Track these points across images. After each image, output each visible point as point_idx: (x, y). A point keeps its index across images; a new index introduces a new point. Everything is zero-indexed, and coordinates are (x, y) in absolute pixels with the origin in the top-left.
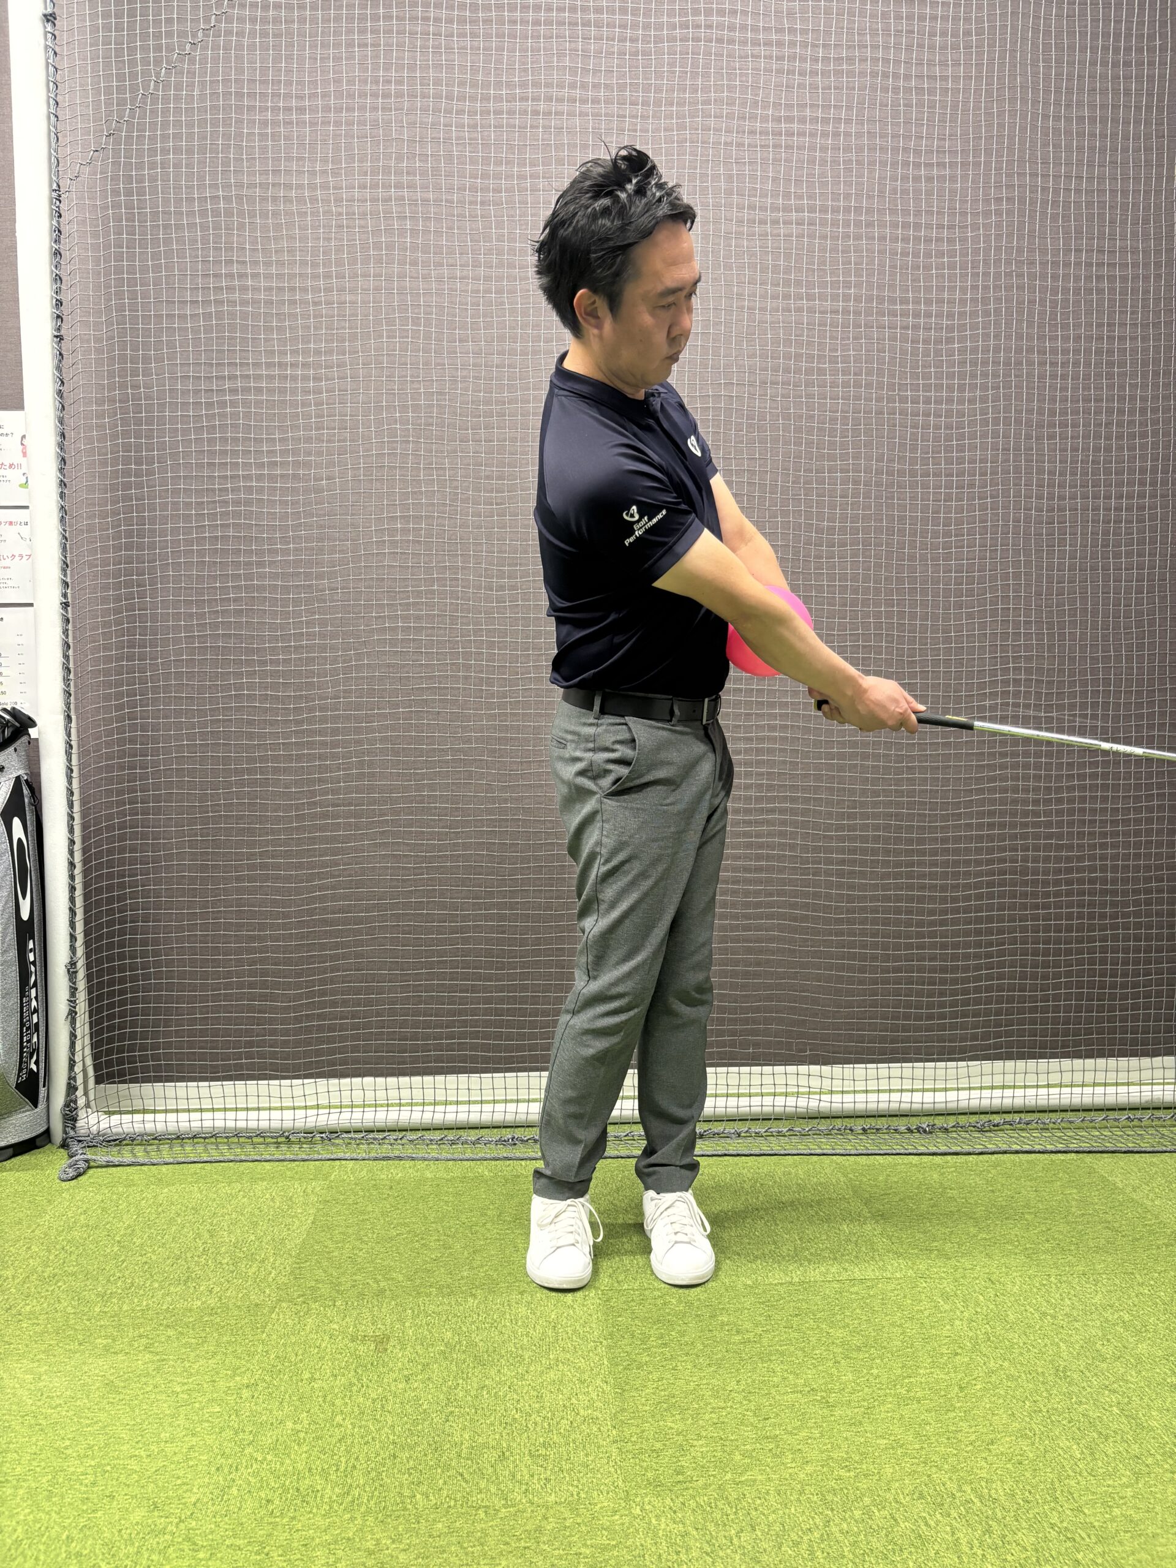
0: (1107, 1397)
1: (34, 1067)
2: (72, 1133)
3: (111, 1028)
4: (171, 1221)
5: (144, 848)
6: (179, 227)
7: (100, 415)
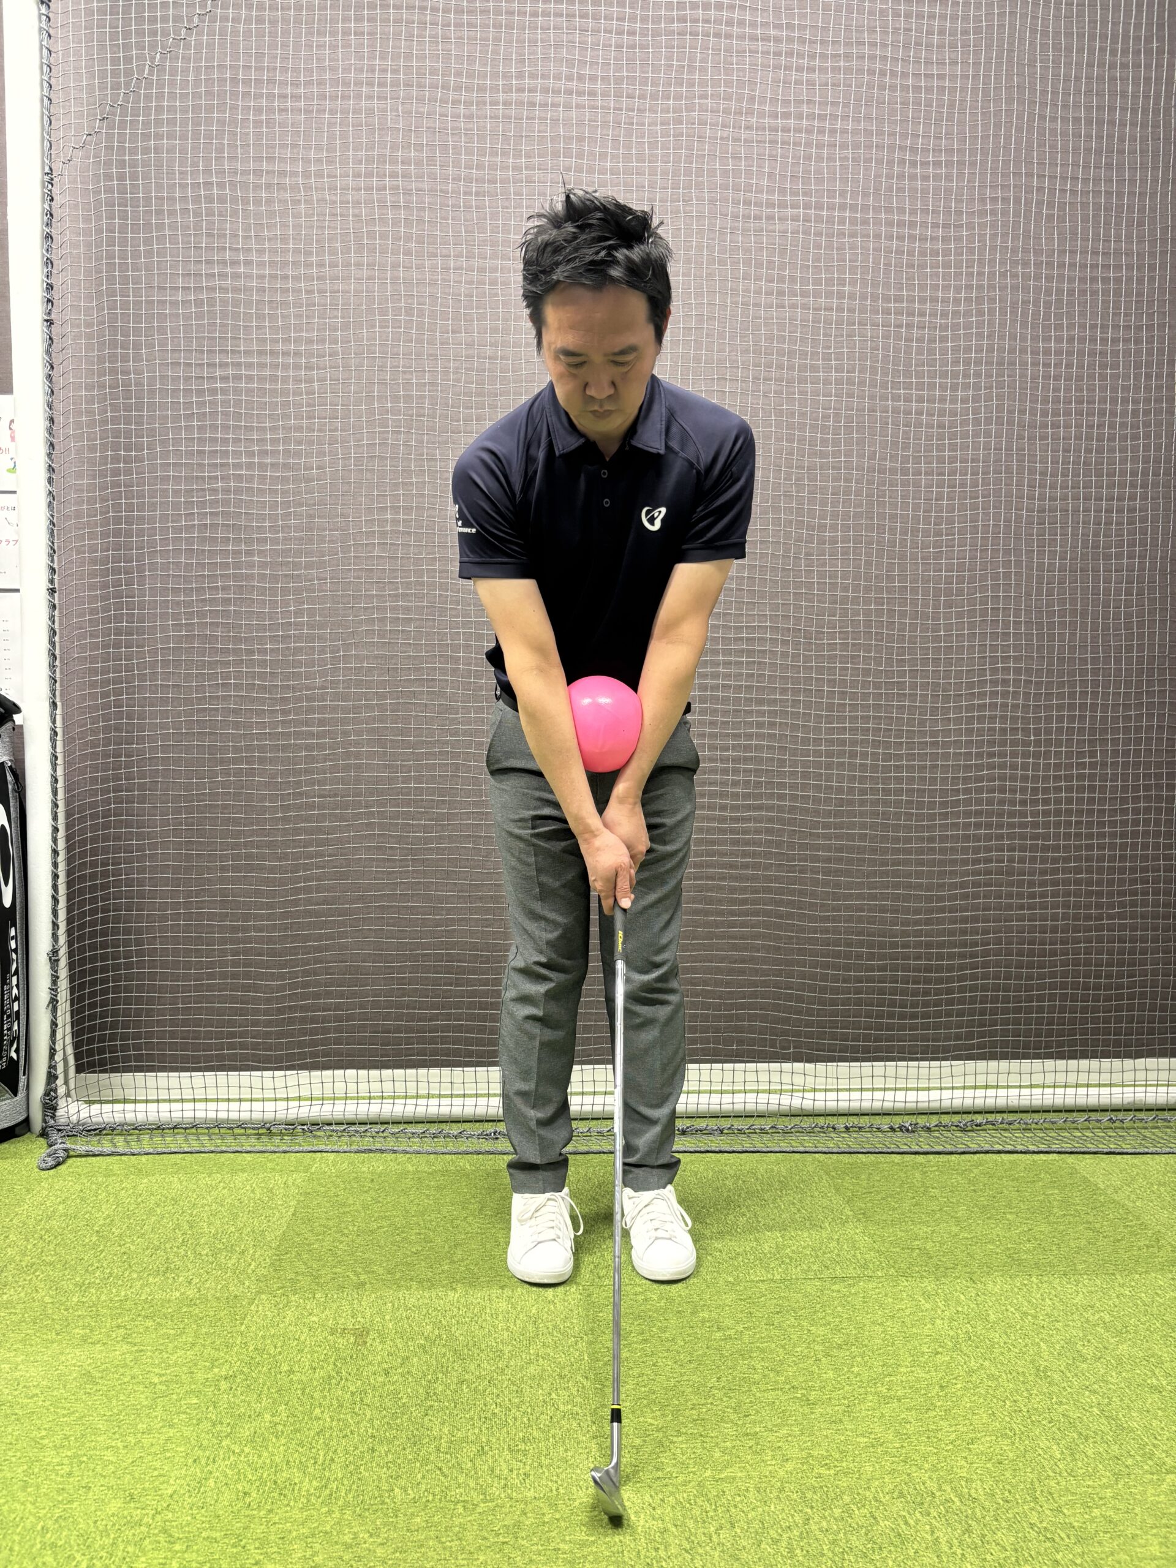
0: (1088, 1398)
1: (14, 1055)
2: (52, 1122)
3: (92, 1017)
4: (151, 1212)
5: (129, 836)
6: (172, 213)
7: (90, 401)
